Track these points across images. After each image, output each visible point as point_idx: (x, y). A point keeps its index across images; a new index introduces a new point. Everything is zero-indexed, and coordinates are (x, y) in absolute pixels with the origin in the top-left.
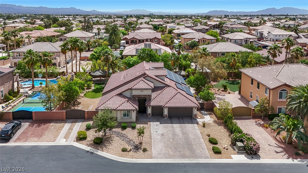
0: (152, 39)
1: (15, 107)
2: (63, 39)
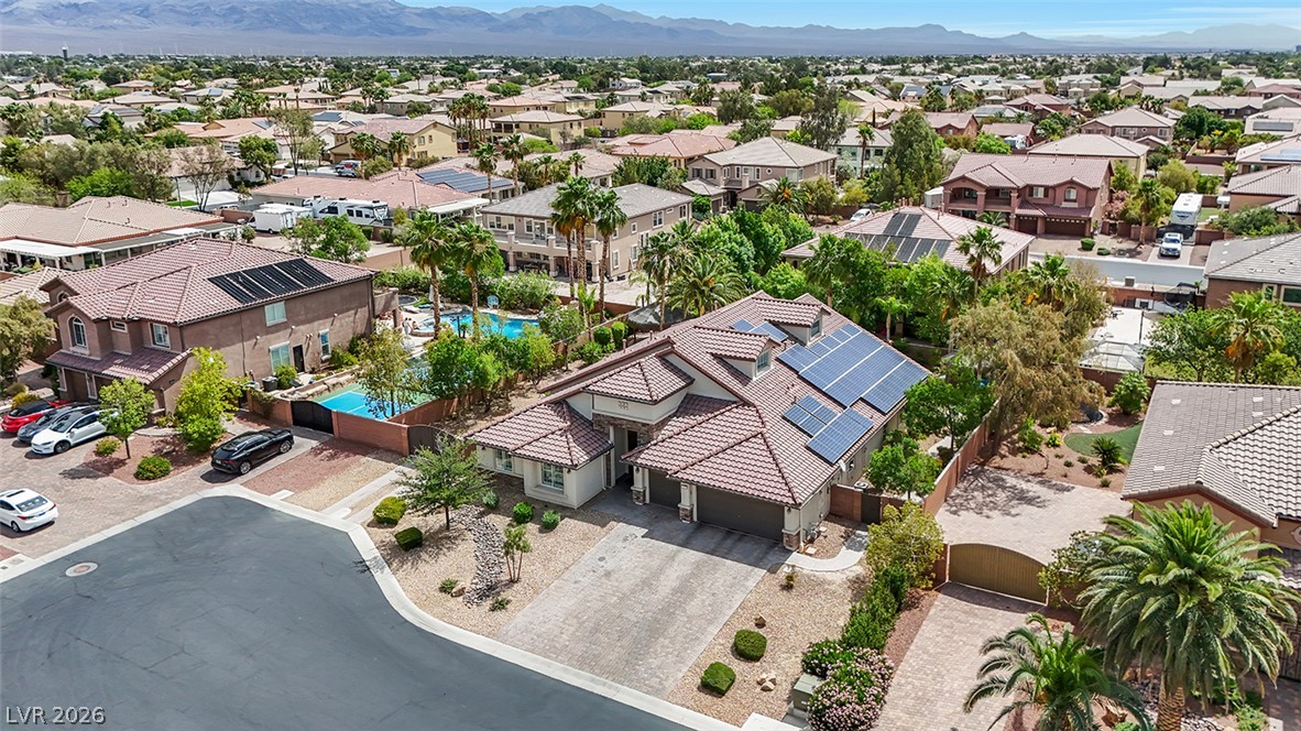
0: (1054, 188)
1: (339, 389)
2: (704, 172)
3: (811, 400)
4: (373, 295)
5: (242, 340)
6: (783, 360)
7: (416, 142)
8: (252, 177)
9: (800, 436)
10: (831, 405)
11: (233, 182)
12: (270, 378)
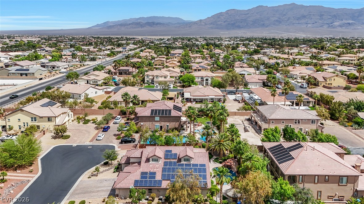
3: (155, 173)
4: (180, 120)
5: (150, 122)
6: (165, 162)
7: (328, 80)
8: (269, 84)
9: (138, 178)
10: (158, 177)
11: (265, 85)
12: (153, 130)
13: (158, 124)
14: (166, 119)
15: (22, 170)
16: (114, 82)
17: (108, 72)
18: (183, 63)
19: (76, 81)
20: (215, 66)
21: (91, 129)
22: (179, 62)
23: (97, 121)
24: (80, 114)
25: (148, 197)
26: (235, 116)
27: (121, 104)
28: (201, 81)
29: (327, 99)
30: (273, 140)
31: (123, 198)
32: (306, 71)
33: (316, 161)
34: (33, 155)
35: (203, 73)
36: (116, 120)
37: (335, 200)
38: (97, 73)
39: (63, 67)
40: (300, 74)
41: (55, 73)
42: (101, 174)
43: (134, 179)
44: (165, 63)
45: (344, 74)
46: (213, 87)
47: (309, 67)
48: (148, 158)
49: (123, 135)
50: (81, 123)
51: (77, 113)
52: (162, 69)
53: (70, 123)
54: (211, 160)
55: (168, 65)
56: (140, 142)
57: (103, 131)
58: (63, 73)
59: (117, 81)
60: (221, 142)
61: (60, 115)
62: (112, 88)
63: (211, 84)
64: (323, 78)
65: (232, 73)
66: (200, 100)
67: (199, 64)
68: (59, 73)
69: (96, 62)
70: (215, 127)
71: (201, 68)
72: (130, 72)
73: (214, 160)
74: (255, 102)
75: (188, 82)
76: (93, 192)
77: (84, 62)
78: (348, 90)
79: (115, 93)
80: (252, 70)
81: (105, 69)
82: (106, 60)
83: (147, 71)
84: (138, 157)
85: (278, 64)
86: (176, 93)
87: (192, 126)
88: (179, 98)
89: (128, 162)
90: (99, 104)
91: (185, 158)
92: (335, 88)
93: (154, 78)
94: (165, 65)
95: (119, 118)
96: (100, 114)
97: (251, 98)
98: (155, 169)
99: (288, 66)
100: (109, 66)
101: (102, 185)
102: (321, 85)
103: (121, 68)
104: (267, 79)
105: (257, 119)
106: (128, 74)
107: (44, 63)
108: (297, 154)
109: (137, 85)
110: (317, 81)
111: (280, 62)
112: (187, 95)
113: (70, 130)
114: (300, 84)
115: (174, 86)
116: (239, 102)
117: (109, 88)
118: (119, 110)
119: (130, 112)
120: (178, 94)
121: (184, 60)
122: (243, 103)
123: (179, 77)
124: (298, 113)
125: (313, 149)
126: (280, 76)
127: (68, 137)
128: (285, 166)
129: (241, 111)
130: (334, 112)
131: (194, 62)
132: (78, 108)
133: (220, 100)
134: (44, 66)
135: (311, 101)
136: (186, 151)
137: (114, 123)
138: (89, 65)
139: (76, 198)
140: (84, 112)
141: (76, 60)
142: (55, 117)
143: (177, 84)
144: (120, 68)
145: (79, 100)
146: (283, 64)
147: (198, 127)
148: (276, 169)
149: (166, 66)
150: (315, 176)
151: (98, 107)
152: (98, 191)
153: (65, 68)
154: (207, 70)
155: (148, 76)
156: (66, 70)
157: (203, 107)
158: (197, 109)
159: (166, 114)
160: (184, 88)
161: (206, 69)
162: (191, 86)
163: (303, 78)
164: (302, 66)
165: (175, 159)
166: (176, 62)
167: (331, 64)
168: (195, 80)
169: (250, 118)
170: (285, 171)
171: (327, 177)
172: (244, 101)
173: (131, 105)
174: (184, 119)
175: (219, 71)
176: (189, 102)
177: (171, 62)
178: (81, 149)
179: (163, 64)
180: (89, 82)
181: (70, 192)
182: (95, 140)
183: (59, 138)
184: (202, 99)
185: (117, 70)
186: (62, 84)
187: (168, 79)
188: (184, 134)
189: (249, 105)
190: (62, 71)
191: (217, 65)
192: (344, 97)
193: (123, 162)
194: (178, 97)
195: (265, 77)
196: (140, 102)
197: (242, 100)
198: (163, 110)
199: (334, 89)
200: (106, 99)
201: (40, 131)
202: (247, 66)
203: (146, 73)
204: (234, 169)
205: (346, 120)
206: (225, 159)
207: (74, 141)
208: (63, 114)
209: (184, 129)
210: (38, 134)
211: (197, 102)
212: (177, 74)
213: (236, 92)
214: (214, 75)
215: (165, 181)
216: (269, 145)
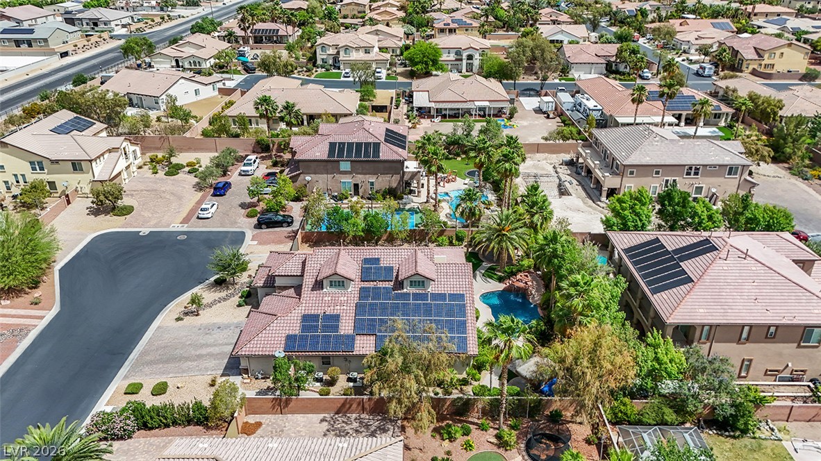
3: (336, 318)
4: (403, 169)
5: (327, 173)
6: (362, 290)
7: (766, 56)
8: (622, 68)
9: (296, 329)
10: (346, 327)
11: (611, 70)
12: (336, 194)
13: (348, 180)
14: (367, 166)
15: (15, 299)
16: (242, 64)
17: (226, 36)
18: (411, 10)
19: (148, 60)
20: (491, 18)
21: (184, 190)
22: (402, 8)
23: (201, 167)
24: (158, 149)
25: (321, 374)
26: (538, 154)
27: (257, 125)
28: (457, 60)
29: (766, 108)
30: (633, 222)
31: (260, 376)
32: (712, 33)
33: (750, 287)
34: (36, 264)
35: (460, 40)
36: (244, 165)
37: (782, 379)
38: (199, 38)
39: (118, 22)
40: (696, 39)
41: (99, 39)
42: (208, 310)
43: (284, 332)
44: (368, 11)
45: (802, 39)
46: (486, 77)
47: (720, 20)
48: (318, 279)
49: (262, 206)
50: (161, 174)
51: (151, 148)
52: (360, 29)
53: (133, 172)
54: (478, 272)
55: (376, 17)
56: (303, 227)
57: (214, 195)
58: (119, 37)
59: (250, 61)
60: (504, 232)
61: (102, 155)
62: (239, 78)
63: (481, 67)
64: (754, 50)
65: (532, 39)
66: (452, 113)
67: (452, 15)
68: (109, 39)
69: (200, 9)
70: (488, 185)
71: (455, 26)
72: (281, 36)
73: (483, 272)
74: (588, 116)
75: (422, 63)
76: (187, 359)
77: (170, 9)
78: (810, 80)
79: (243, 93)
80: (581, 31)
81: (221, 29)
82: (224, 4)
83: (321, 34)
84: (295, 274)
85: (644, 13)
86: (393, 92)
87: (433, 182)
88: (401, 106)
89: (271, 284)
90: (204, 124)
91: (414, 279)
92: (781, 75)
93: (338, 53)
94: (367, 18)
95: (252, 161)
96: (208, 150)
97: (577, 106)
98: (338, 307)
99: (668, 18)
100: (230, 21)
101: (210, 339)
102: (747, 68)
103: (260, 26)
104: (617, 55)
105: (593, 163)
106: (276, 42)
107: (70, 13)
108: (701, 268)
109: (299, 72)
110: (740, 59)
111: (648, 8)
112: (420, 100)
113: (134, 193)
114: (695, 67)
115: (388, 75)
116: (549, 115)
117: (230, 79)
118: (253, 140)
119: (279, 145)
120: (398, 95)
121: (414, 4)
122: (558, 119)
123: (401, 48)
124: (697, 148)
125: (744, 256)
126: (646, 45)
127: (128, 210)
128: (668, 301)
129: (551, 142)
130: (782, 141)
131: (439, 10)
132: (152, 135)
133: (500, 111)
134: (70, 21)
135: (724, 114)
136: (416, 262)
137: (240, 175)
138: (183, 17)
139: (146, 375)
140: (166, 145)
141: (150, 5)
142: (90, 161)
143: (395, 69)
144: (255, 27)
145: (155, 111)
146: (655, 15)
147: (446, 184)
148: (640, 302)
149: (371, 19)
150: (743, 326)
151: (202, 132)
152: (199, 357)
153: (124, 26)
154: (470, 31)
155: (324, 47)
156: (126, 29)
157: (460, 132)
158: (444, 138)
159: (367, 154)
160: (412, 78)
161: (467, 28)
162: (431, 75)
163: (704, 50)
164: (702, 19)
165: (388, 281)
166: (394, 10)
167: (773, 14)
168: (441, 59)
169: (575, 159)
170: (668, 315)
171: (772, 329)
172: (560, 114)
173: (283, 126)
174: (411, 166)
175: (501, 32)
176: (424, 118)
177: (382, 9)
178: (159, 243)
179: (363, 14)
180: (181, 64)
181: (131, 357)
182: (195, 217)
183: (106, 212)
184: (458, 109)
185: (249, 31)
186: (114, 69)
187: (375, 54)
188: (413, 204)
189: (573, 124)
190: (115, 33)
191: (496, 18)
192: (808, 103)
193: (260, 283)
194: (399, 105)
195: (612, 49)
196: (305, 117)
197: (556, 110)
198: (359, 145)
199: (779, 78)
200: (221, 110)
201: (58, 195)
202: (570, 20)
203: (319, 41)
204: (534, 297)
205: (807, 162)
206: (512, 272)
207: (143, 222)
208: (110, 151)
209: (411, 192)
210: (53, 202)
211: (444, 116)
212: (396, 42)
213: (542, 89)
214: (487, 43)
215: (362, 337)
216: (625, 241)
